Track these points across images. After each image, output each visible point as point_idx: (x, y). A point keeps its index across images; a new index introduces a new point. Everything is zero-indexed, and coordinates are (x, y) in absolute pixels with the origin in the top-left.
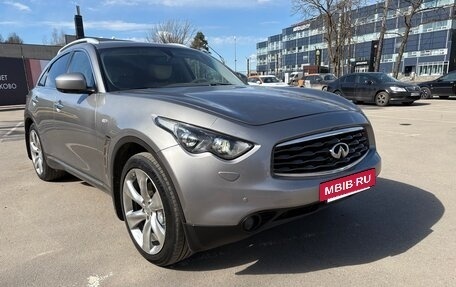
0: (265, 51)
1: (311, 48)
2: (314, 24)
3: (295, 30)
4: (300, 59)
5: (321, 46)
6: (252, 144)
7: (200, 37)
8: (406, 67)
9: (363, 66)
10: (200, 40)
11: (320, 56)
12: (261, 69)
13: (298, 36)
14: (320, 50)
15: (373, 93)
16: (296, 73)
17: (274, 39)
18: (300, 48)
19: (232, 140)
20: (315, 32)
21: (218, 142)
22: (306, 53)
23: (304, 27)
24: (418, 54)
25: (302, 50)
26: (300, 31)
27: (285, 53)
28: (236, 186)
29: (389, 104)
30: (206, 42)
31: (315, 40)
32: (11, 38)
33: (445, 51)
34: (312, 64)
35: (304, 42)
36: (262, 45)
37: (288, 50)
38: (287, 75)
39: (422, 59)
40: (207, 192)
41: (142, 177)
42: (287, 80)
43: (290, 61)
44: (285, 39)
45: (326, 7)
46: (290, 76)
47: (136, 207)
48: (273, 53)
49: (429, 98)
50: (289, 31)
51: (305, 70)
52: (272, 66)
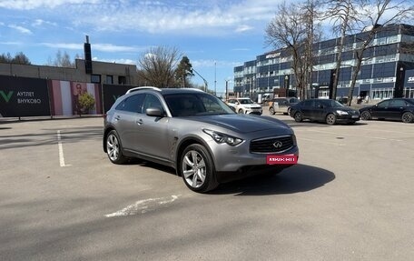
0: (241, 74)
1: (281, 73)
2: (284, 53)
3: (267, 57)
4: (271, 82)
5: (289, 71)
6: (242, 140)
7: (185, 61)
8: (361, 92)
9: (325, 89)
10: (186, 63)
11: (288, 80)
12: (238, 89)
13: (270, 62)
14: (289, 76)
15: (324, 115)
16: (267, 94)
17: (250, 64)
18: (272, 73)
19: (235, 138)
20: (284, 60)
21: (229, 139)
22: (277, 77)
23: (275, 55)
24: (372, 81)
25: (274, 75)
26: (272, 59)
27: (258, 76)
28: (235, 156)
29: (336, 124)
30: (190, 66)
31: (284, 66)
32: (18, 57)
33: (394, 79)
34: (281, 87)
35: (276, 67)
36: (238, 69)
37: (261, 74)
38: (260, 96)
39: (375, 86)
40: (224, 158)
41: (194, 154)
42: (259, 101)
43: (263, 84)
44: (259, 65)
45: (292, 43)
46: (263, 97)
47: (189, 168)
48: (248, 76)
49: (369, 120)
50: (262, 58)
51: (276, 92)
52: (248, 87)
